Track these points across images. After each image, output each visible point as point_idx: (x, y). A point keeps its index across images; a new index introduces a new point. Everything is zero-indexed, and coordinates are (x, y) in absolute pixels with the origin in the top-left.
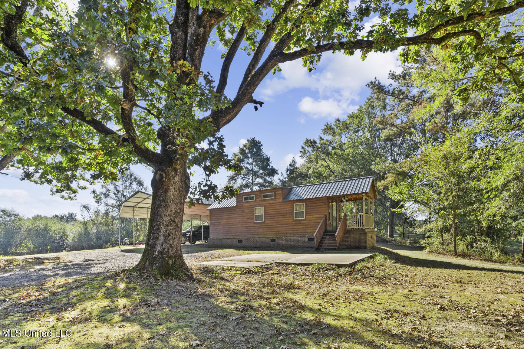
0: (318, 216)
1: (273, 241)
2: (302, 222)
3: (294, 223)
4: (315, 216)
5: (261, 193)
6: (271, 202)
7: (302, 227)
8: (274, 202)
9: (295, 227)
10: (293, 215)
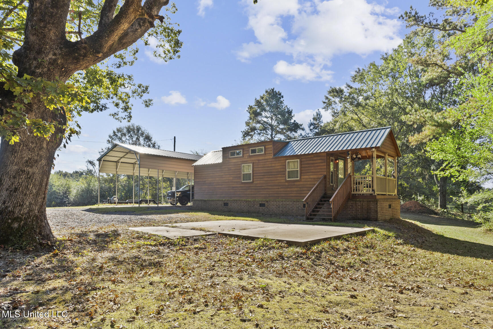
0: (315, 177)
1: (262, 205)
2: (296, 183)
3: (287, 184)
4: (312, 176)
5: (249, 148)
6: (261, 158)
7: (296, 189)
8: (263, 158)
9: (289, 189)
10: (285, 174)
